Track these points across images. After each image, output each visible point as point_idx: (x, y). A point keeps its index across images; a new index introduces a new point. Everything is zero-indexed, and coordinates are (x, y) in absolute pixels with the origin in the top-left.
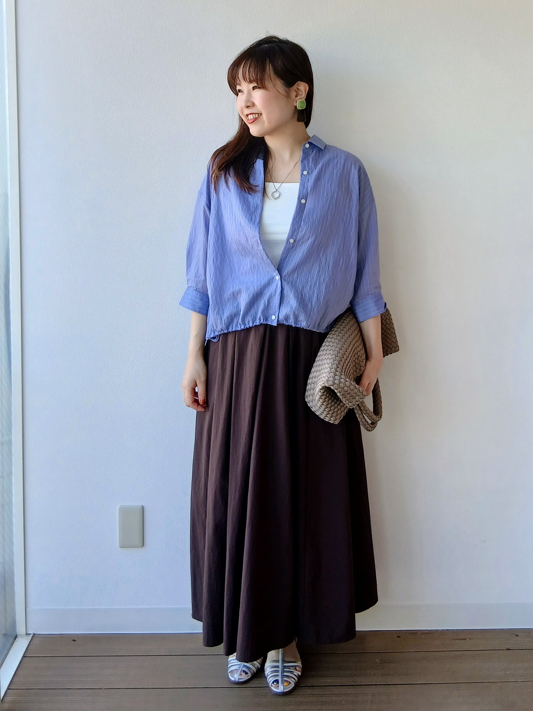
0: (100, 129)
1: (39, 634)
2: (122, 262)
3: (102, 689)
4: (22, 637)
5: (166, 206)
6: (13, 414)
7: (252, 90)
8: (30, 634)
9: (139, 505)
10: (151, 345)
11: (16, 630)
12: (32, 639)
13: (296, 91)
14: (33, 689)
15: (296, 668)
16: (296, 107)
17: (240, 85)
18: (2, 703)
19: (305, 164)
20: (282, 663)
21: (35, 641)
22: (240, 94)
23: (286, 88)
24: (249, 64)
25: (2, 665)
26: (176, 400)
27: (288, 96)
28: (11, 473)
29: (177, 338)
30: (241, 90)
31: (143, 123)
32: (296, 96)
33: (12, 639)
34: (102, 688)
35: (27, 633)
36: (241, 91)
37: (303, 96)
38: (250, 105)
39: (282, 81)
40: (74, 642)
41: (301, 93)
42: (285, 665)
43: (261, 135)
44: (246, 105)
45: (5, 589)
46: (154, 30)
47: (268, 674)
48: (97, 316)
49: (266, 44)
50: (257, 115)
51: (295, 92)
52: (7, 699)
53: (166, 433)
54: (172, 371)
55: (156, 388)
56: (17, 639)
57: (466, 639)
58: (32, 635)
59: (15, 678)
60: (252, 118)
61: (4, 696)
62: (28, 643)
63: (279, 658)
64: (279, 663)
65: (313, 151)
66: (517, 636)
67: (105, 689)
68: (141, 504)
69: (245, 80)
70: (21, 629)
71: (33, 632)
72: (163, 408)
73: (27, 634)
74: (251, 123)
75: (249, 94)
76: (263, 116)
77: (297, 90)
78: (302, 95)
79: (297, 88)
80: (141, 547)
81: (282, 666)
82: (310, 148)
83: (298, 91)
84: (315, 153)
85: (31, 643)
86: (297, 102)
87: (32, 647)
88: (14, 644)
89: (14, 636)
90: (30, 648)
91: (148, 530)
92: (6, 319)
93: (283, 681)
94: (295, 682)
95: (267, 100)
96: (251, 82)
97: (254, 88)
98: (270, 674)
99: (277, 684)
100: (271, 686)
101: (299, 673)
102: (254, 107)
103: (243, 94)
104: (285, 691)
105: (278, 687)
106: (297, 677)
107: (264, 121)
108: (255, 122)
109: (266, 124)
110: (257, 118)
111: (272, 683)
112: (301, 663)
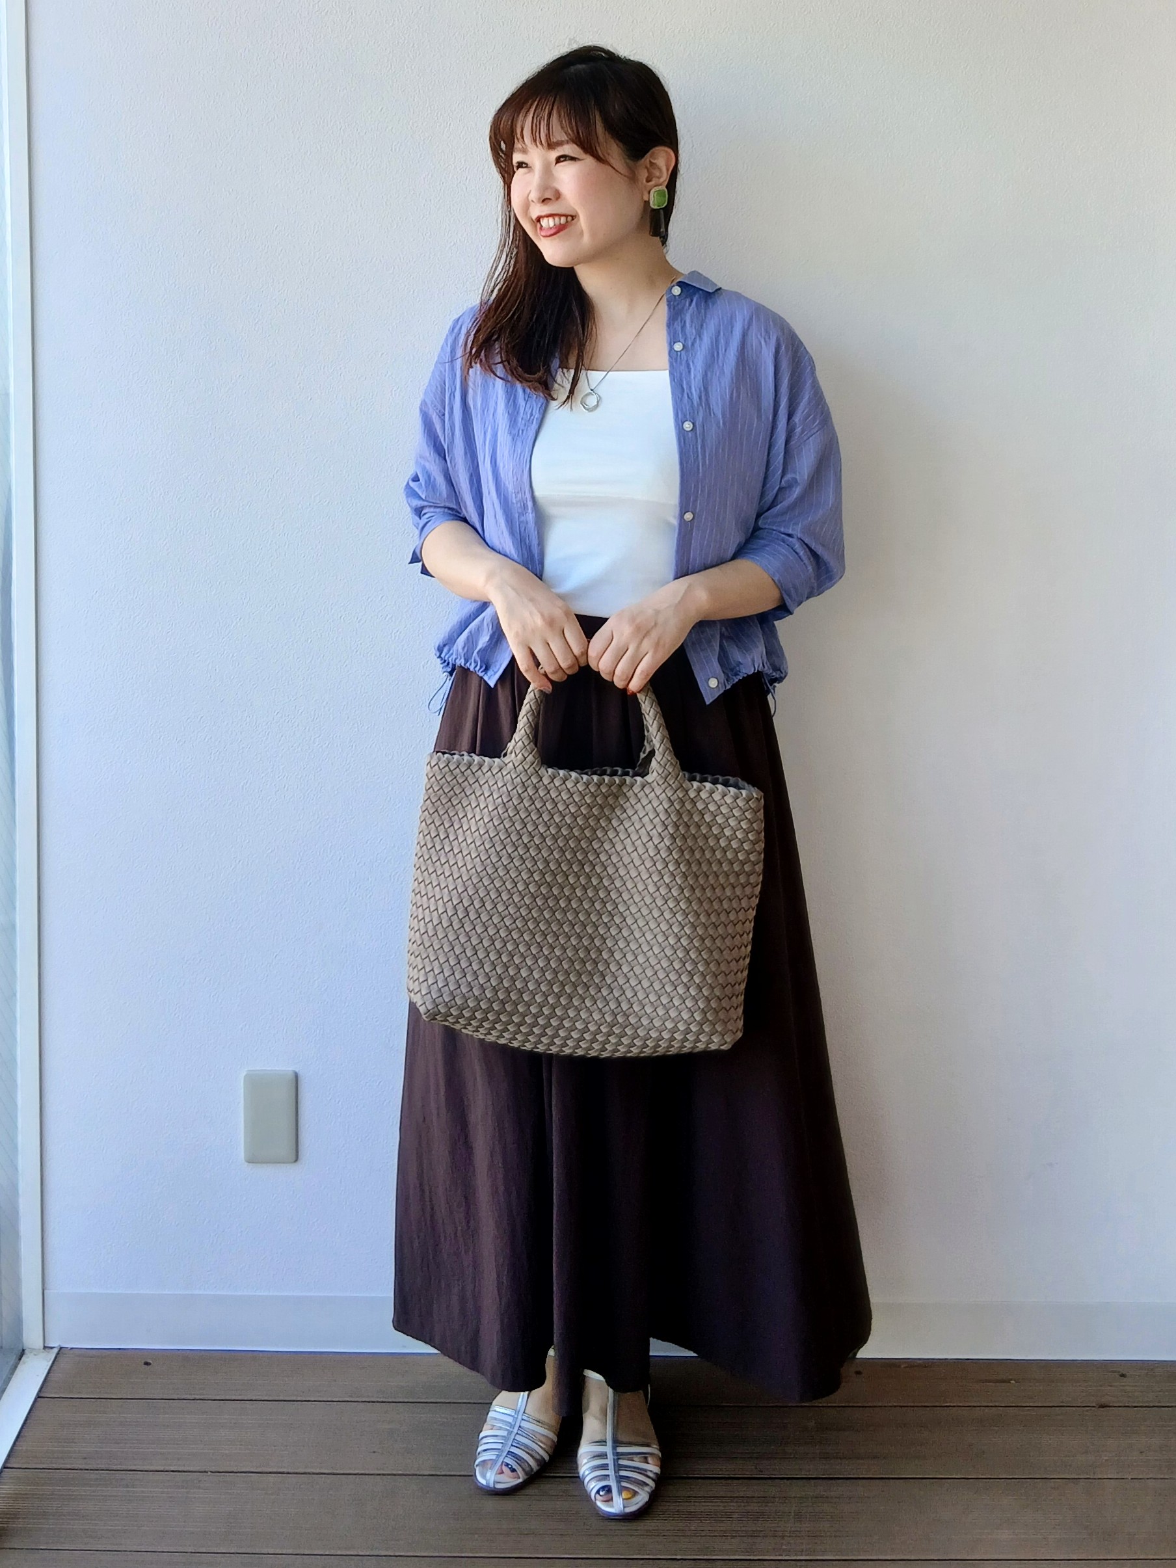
0: (206, 252)
1: (72, 1348)
2: (251, 540)
3: (207, 1472)
4: (35, 1355)
5: (345, 419)
7: (555, 162)
8: (52, 1348)
9: (289, 1070)
11: (22, 1339)
12: (56, 1358)
13: (647, 168)
14: (58, 1471)
15: (646, 1458)
16: (647, 203)
17: (524, 151)
19: (675, 328)
20: (613, 1446)
21: (63, 1363)
22: (520, 173)
23: (628, 161)
24: (547, 107)
26: (369, 842)
27: (633, 178)
28: (15, 995)
29: (370, 706)
30: (526, 164)
32: (648, 180)
33: (12, 1359)
34: (207, 1470)
35: (46, 1345)
36: (524, 165)
37: (661, 180)
38: (550, 196)
39: (621, 145)
40: (146, 1366)
41: (659, 173)
42: (620, 1450)
43: (569, 263)
44: (540, 197)
47: (584, 1473)
49: (582, 63)
50: (563, 220)
51: (646, 170)
52: (4, 1489)
54: (359, 779)
55: (324, 814)
56: (24, 1358)
57: (1008, 1381)
58: (56, 1351)
59: (20, 1443)
60: (549, 225)
62: (48, 1368)
63: (606, 1436)
64: (606, 1445)
65: (692, 301)
66: (1123, 1375)
67: (211, 1472)
68: (290, 1069)
69: (535, 141)
70: (32, 1337)
71: (59, 1344)
73: (45, 1347)
74: (547, 236)
75: (547, 172)
76: (579, 220)
77: (649, 165)
78: (659, 178)
79: (651, 162)
80: (292, 1163)
81: (613, 1454)
82: (684, 295)
83: (653, 166)
84: (696, 304)
85: (55, 1367)
86: (649, 192)
87: (56, 1376)
88: (18, 1369)
89: (17, 1352)
90: (53, 1378)
91: (307, 1126)
92: (3, 662)
93: (621, 1489)
94: (649, 1491)
95: (589, 188)
96: (551, 146)
97: (559, 160)
98: (590, 1473)
99: (609, 1496)
100: (596, 1500)
101: (657, 1470)
102: (559, 200)
103: (529, 172)
104: (628, 1510)
105: (611, 1503)
106: (653, 1480)
107: (582, 233)
108: (558, 234)
109: (586, 239)
110: (563, 225)
111: (598, 1492)
112: (658, 1447)
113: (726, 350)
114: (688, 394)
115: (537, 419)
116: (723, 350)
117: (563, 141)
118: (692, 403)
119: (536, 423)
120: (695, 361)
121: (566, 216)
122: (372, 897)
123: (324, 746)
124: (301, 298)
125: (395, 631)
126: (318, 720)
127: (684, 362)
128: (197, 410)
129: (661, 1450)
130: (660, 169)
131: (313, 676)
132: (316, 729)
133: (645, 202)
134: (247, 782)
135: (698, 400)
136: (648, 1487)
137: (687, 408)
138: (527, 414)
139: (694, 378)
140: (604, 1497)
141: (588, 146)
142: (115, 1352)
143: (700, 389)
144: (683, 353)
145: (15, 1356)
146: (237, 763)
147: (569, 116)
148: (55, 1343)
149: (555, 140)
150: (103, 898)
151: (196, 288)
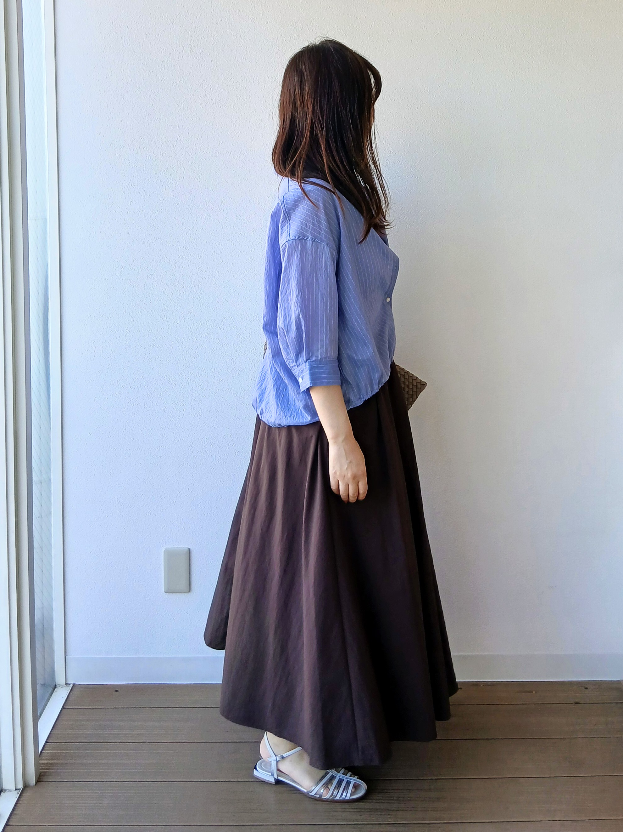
1: (79, 684)
4: (62, 688)
8: (69, 684)
11: (55, 680)
12: (72, 689)
14: (73, 743)
18: (40, 757)
21: (76, 692)
25: (40, 717)
28: (51, 513)
33: (51, 689)
34: (146, 742)
35: (67, 683)
40: (116, 692)
45: (43, 636)
52: (46, 753)
56: (56, 690)
57: (531, 692)
58: (71, 685)
59: (54, 731)
61: (42, 750)
62: (68, 694)
66: (586, 688)
68: (187, 547)
70: (60, 679)
73: (66, 684)
80: (188, 592)
85: (71, 694)
87: (72, 698)
88: (53, 695)
89: (53, 686)
90: (70, 699)
91: (195, 574)
92: (44, 350)
122: (227, 463)
124: (192, 171)
125: (238, 334)
126: (200, 377)
131: (198, 356)
142: (101, 686)
145: (52, 688)
148: (71, 682)
150: (94, 465)
151: (140, 167)
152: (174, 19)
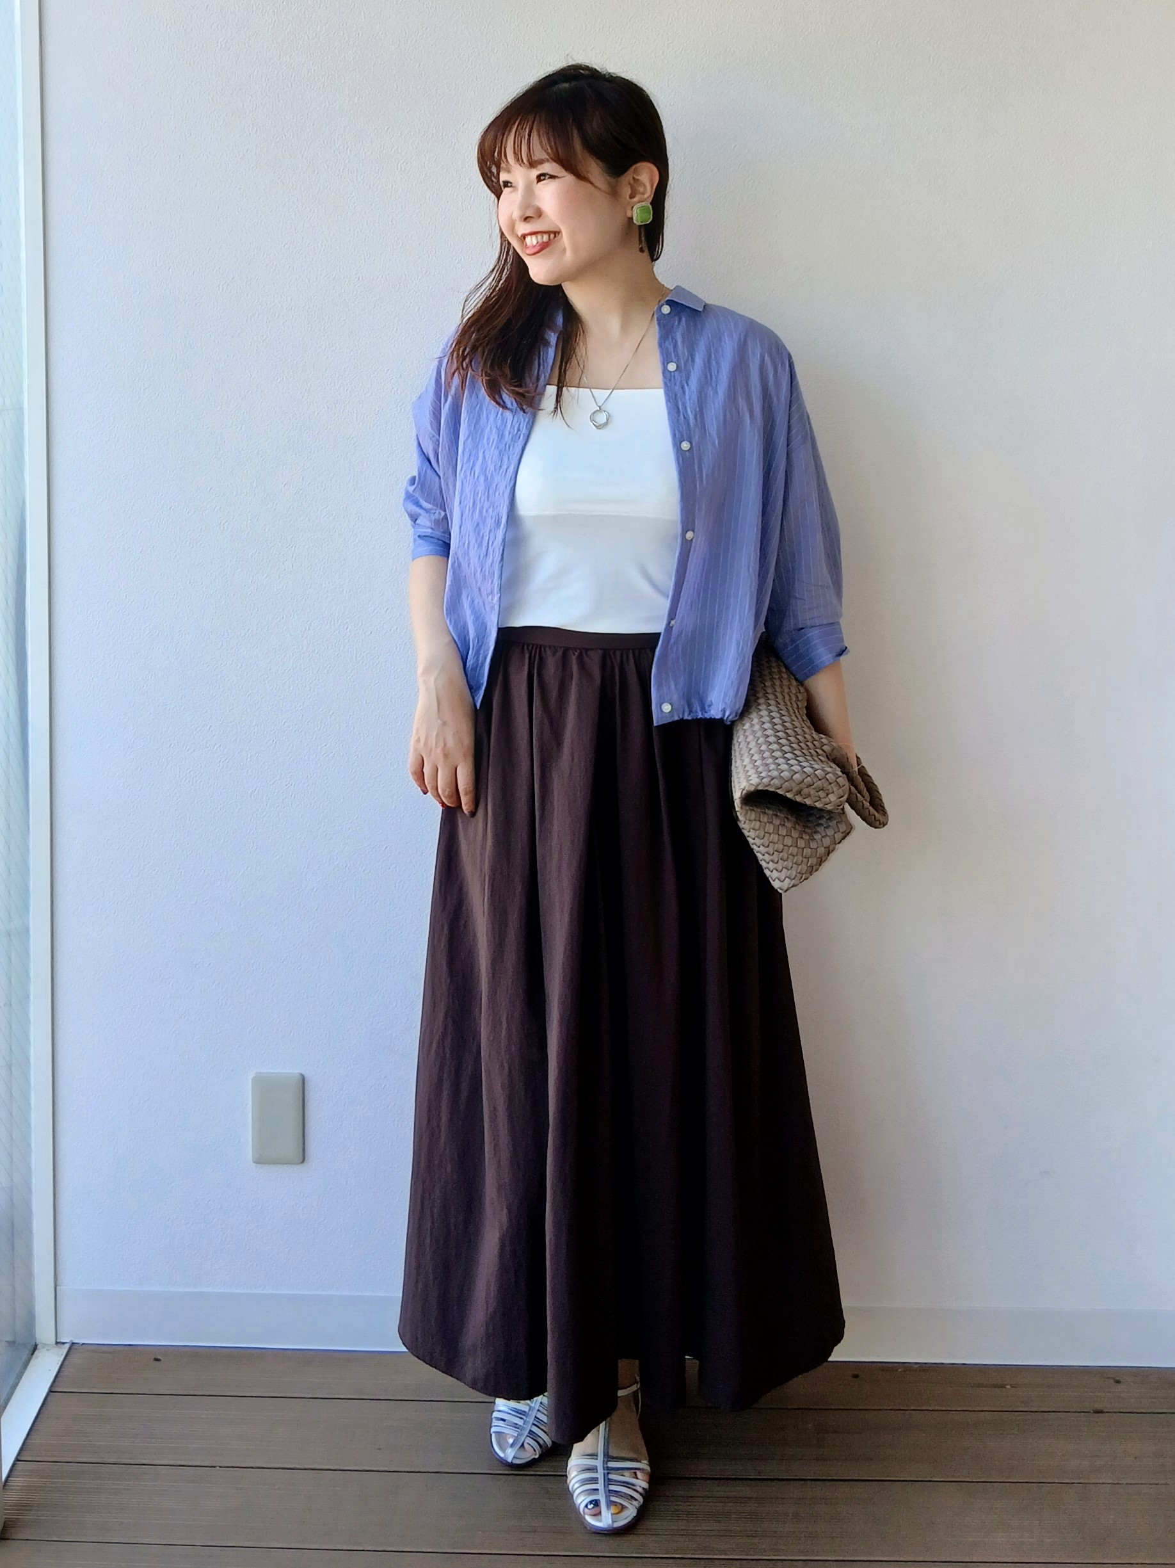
1: (83, 1344)
3: (215, 1467)
4: (48, 1350)
6: (31, 873)
7: (536, 181)
8: (63, 1343)
9: (296, 1073)
10: (320, 730)
11: (35, 1334)
12: (67, 1353)
13: (630, 184)
14: (70, 1462)
15: (635, 1473)
16: (631, 219)
17: (509, 172)
18: (4, 1488)
19: (667, 348)
20: (604, 1461)
21: (75, 1359)
22: (506, 191)
23: (608, 178)
24: (527, 127)
25: (5, 1407)
27: (614, 193)
28: (28, 997)
30: (511, 183)
31: (305, 256)
32: (632, 196)
33: (26, 1353)
35: (58, 1341)
36: (509, 185)
37: (646, 196)
38: (532, 215)
40: (156, 1362)
41: (641, 189)
42: (612, 1464)
43: (555, 281)
44: (524, 215)
45: (13, 1245)
46: (328, 58)
47: (574, 1485)
48: (208, 667)
49: (566, 81)
50: (546, 238)
51: (629, 186)
52: (17, 1481)
53: (353, 920)
56: (36, 1353)
57: (1003, 1386)
58: (67, 1346)
59: (33, 1437)
60: (535, 242)
61: (9, 1476)
62: (60, 1363)
63: (597, 1449)
64: (597, 1459)
65: (681, 318)
66: (1118, 1382)
67: (220, 1467)
68: (297, 1071)
69: (518, 160)
70: (44, 1332)
71: (71, 1339)
72: (346, 867)
73: (57, 1343)
74: (534, 254)
75: (529, 191)
76: (562, 236)
77: (632, 182)
78: (643, 194)
79: (634, 178)
80: (299, 1164)
81: (604, 1468)
82: (673, 314)
83: (636, 183)
84: (686, 323)
85: (67, 1362)
86: (633, 207)
87: (68, 1371)
88: (30, 1363)
89: (30, 1347)
90: (65, 1372)
91: (314, 1128)
92: (17, 670)
93: (610, 1504)
94: (637, 1506)
95: (570, 203)
96: (532, 164)
97: (540, 178)
98: (580, 1486)
99: (597, 1509)
100: (584, 1514)
101: (646, 1485)
102: (541, 218)
103: (514, 191)
104: (617, 1525)
105: (599, 1517)
106: (641, 1494)
107: (564, 250)
108: (542, 252)
109: (569, 255)
110: (547, 242)
111: (586, 1506)
112: (648, 1463)
113: (718, 372)
114: (683, 415)
115: (524, 434)
116: (716, 373)
117: (542, 160)
118: (689, 424)
119: (523, 439)
120: (690, 383)
121: (548, 233)
123: (331, 755)
127: (678, 383)
128: (206, 425)
129: (651, 1465)
130: (645, 186)
132: (322, 738)
133: (629, 218)
134: (255, 790)
135: (694, 420)
136: (637, 1502)
137: (684, 428)
138: (514, 428)
139: (689, 399)
140: (594, 1509)
141: (569, 164)
142: (126, 1348)
143: (695, 410)
144: (677, 373)
145: (28, 1351)
146: (246, 771)
147: (548, 134)
148: (67, 1338)
149: (536, 159)
152: (276, 11)
